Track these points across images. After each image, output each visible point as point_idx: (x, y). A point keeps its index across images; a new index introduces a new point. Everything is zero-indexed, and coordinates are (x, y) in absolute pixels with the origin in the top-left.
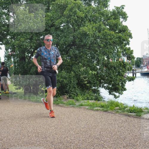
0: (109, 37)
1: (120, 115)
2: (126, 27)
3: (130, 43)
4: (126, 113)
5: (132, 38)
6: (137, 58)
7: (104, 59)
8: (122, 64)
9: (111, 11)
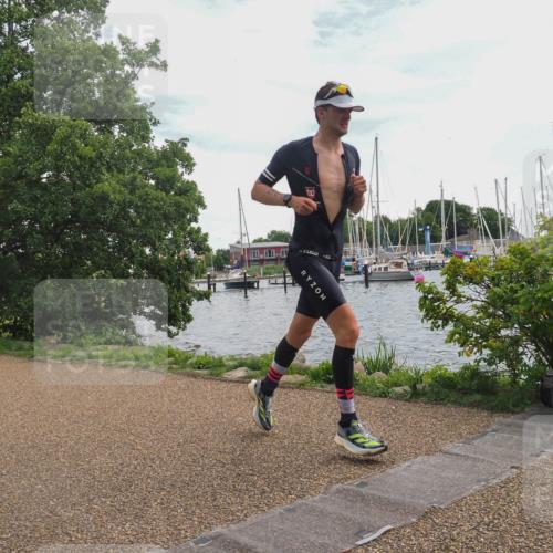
0: (155, 203)
1: (175, 376)
2: (193, 183)
3: (199, 217)
4: (188, 370)
5: (204, 207)
6: (219, 251)
7: (143, 252)
8: (184, 263)
9: (159, 149)
